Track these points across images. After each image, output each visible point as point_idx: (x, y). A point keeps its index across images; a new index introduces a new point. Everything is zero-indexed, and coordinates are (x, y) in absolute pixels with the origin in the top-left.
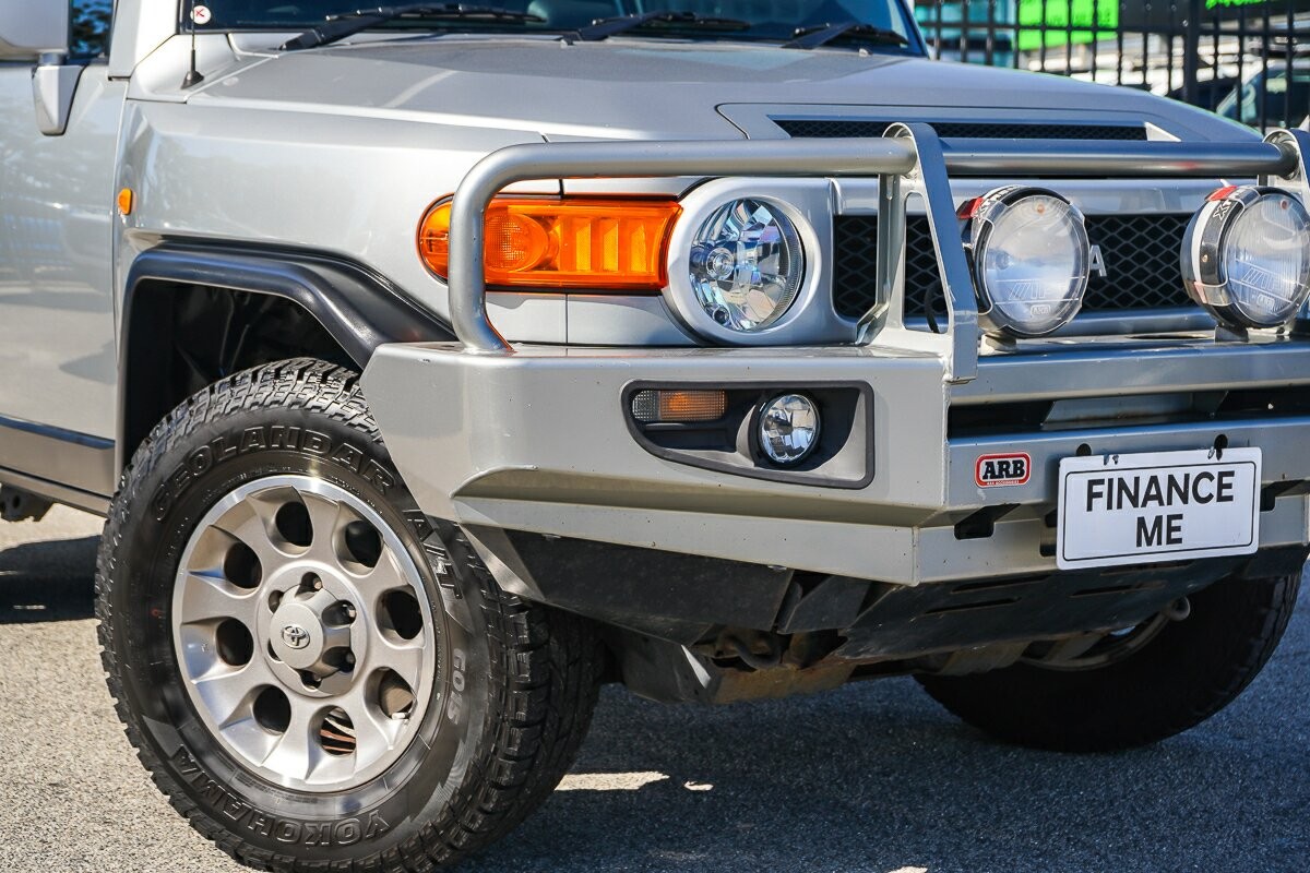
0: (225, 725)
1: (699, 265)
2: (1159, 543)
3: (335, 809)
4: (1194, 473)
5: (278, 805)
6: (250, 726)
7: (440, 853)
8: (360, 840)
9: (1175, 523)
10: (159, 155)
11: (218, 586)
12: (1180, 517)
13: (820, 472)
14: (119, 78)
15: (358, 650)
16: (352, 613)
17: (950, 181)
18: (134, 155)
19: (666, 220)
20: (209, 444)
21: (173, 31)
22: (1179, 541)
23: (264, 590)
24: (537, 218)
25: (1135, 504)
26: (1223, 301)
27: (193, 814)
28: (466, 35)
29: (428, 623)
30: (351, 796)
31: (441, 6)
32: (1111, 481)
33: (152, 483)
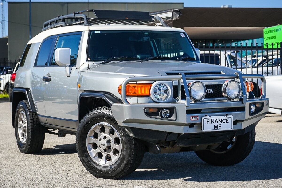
0: (93, 158)
1: (155, 92)
2: (218, 128)
3: (109, 168)
4: (222, 119)
5: (101, 168)
6: (97, 158)
7: (123, 173)
8: (112, 172)
9: (220, 126)
10: (84, 79)
11: (92, 138)
12: (221, 125)
13: (170, 118)
14: (78, 68)
15: (112, 146)
16: (111, 141)
17: (186, 81)
18: (80, 79)
19: (150, 87)
20: (91, 118)
21: (85, 62)
22: (221, 128)
23: (99, 139)
24: (133, 87)
25: (214, 123)
26: (226, 96)
27: (89, 170)
28: (127, 61)
29: (121, 142)
30: (111, 166)
31: (123, 57)
32: (210, 120)
33: (83, 124)
